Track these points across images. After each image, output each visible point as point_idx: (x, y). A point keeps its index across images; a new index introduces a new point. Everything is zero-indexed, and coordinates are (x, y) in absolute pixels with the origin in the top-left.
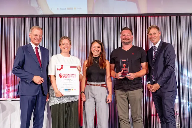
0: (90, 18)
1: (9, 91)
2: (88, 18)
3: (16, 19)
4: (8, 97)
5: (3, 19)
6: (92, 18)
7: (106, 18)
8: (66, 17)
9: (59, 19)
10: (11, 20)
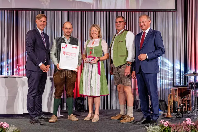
0: (84, 12)
1: (20, 70)
2: (83, 12)
3: (25, 11)
4: (19, 75)
5: (14, 11)
6: (86, 12)
7: (97, 12)
8: (65, 11)
9: (60, 12)
10: (21, 13)
